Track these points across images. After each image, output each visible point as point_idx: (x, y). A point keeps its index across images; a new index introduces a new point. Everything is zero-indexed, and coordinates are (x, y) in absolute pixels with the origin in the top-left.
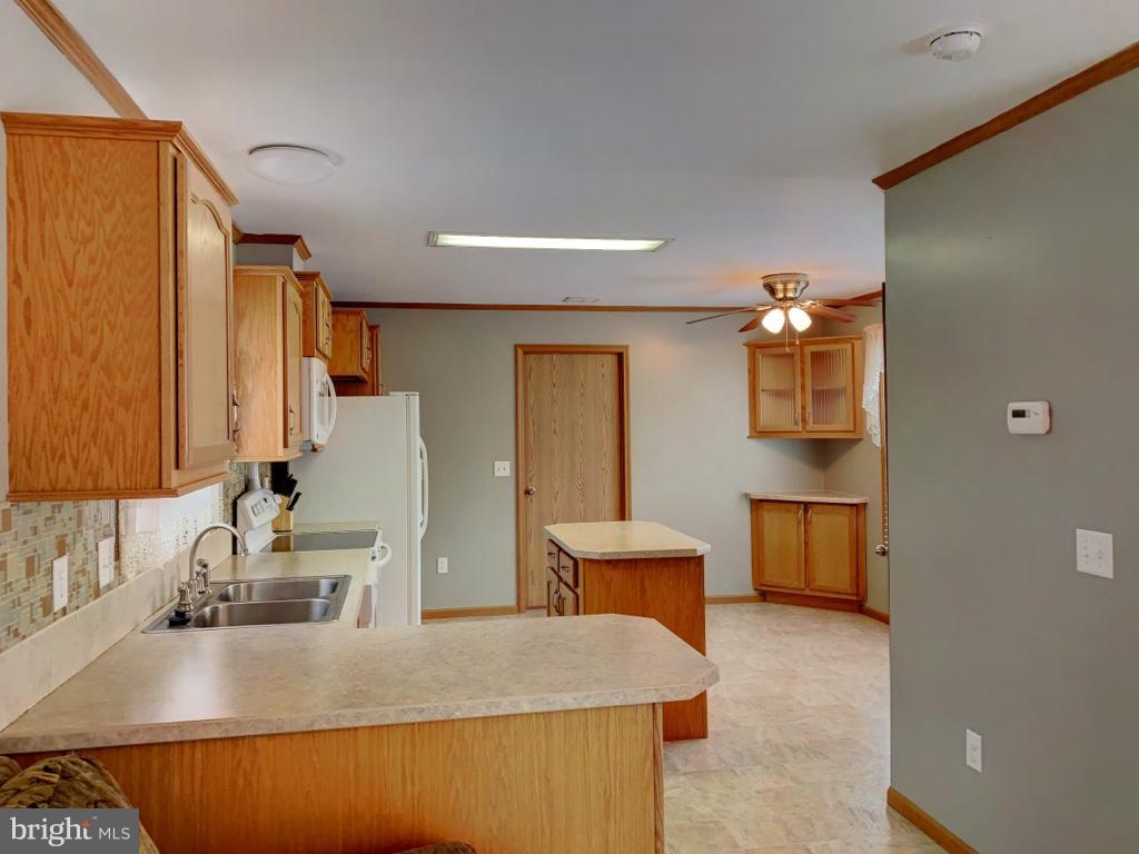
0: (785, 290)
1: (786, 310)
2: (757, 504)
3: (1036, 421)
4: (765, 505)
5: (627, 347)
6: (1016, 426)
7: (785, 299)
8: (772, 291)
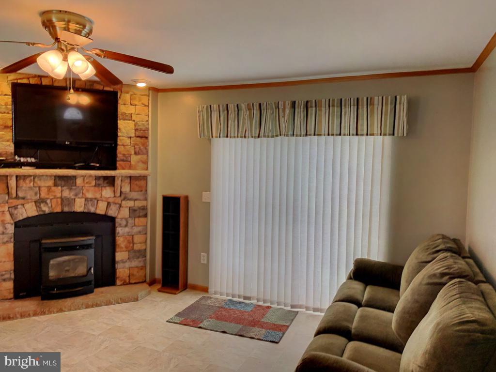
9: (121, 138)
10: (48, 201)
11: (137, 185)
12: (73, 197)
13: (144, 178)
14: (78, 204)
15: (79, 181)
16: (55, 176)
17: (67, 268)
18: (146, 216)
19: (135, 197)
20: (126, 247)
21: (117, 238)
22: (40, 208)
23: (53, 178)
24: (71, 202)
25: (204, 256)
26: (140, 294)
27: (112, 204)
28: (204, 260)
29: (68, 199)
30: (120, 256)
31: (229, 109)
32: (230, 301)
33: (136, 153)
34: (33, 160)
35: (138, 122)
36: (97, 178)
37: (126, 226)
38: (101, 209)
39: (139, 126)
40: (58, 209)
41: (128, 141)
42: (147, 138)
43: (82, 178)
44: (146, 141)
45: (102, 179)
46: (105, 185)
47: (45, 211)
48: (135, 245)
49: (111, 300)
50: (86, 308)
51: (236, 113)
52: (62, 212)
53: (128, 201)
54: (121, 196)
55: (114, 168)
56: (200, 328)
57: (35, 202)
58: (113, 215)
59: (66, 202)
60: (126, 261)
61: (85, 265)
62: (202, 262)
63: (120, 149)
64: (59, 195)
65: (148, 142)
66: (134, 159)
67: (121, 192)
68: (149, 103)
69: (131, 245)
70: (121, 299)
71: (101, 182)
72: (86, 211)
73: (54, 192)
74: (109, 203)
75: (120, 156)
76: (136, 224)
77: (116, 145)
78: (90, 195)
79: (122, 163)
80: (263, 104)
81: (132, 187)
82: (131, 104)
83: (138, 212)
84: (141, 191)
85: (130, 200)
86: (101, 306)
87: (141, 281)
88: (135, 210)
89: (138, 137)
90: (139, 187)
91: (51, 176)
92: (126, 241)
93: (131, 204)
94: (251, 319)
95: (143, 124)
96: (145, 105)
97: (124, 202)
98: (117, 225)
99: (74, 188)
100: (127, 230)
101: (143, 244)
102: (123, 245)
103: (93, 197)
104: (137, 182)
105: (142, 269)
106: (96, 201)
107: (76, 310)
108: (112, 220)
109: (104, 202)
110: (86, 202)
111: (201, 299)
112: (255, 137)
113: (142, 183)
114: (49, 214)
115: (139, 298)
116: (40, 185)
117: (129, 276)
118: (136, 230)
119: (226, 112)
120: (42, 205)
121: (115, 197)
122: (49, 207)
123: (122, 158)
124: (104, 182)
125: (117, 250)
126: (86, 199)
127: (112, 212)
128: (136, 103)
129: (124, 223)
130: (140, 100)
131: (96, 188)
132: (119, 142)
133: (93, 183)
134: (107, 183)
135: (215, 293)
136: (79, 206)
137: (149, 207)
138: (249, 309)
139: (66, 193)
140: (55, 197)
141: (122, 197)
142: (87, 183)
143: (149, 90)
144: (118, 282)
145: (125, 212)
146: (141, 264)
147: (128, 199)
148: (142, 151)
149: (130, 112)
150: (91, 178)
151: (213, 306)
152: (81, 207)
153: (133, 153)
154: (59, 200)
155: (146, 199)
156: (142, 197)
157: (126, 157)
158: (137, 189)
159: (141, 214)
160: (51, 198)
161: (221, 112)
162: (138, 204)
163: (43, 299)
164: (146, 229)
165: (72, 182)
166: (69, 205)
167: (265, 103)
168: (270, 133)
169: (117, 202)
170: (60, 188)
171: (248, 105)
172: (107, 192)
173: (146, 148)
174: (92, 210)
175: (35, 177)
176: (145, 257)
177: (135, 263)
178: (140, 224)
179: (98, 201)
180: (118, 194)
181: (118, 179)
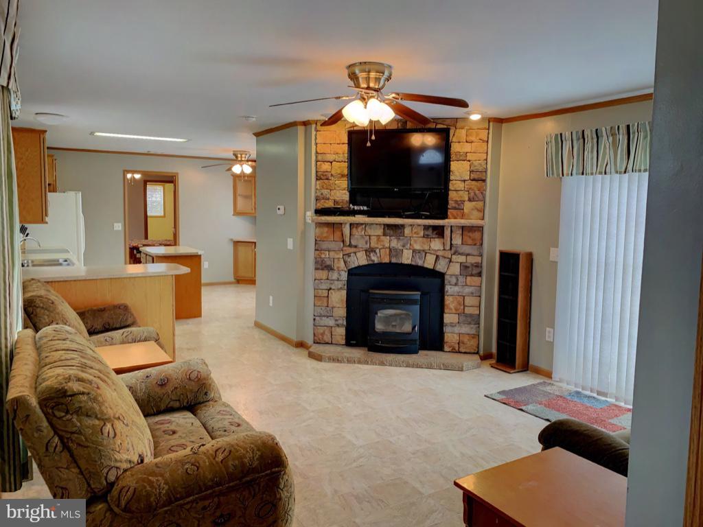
0: (241, 157)
1: (242, 165)
2: (236, 243)
3: (281, 212)
4: (239, 244)
5: (177, 174)
6: (279, 212)
7: (241, 161)
8: (237, 157)
9: (454, 182)
10: (377, 251)
11: (470, 237)
12: (401, 248)
13: (480, 229)
14: (406, 255)
15: (407, 231)
16: (384, 225)
17: (394, 324)
18: (480, 274)
19: (467, 252)
20: (456, 310)
21: (446, 297)
22: (370, 257)
23: (383, 227)
24: (399, 253)
25: (549, 332)
26: (465, 364)
27: (441, 258)
28: (549, 337)
29: (396, 250)
30: (448, 318)
31: (586, 136)
32: (578, 393)
33: (470, 200)
34: (365, 208)
35: (474, 162)
36: (426, 228)
37: (456, 284)
38: (429, 263)
39: (475, 166)
40: (386, 260)
41: (461, 185)
42: (484, 181)
43: (410, 228)
44: (483, 184)
45: (430, 230)
46: (434, 236)
47: (373, 261)
48: (466, 308)
49: (433, 364)
50: (407, 366)
51: (595, 140)
52: (390, 263)
53: (459, 256)
54: (451, 249)
55: (445, 216)
56: (522, 410)
57: (366, 251)
58: (442, 271)
59: (393, 253)
60: (456, 326)
61: (411, 322)
62: (547, 339)
63: (452, 195)
64: (387, 245)
65: (486, 185)
66: (468, 206)
67: (451, 244)
68: (488, 137)
69: (462, 307)
70: (443, 365)
71: (430, 232)
72: (413, 263)
73: (383, 241)
74: (437, 257)
75: (451, 204)
76: (468, 283)
77: (447, 189)
78: (417, 247)
79: (454, 212)
80: (633, 125)
81: (464, 240)
82: (467, 142)
83: (470, 269)
84: (475, 245)
85: (461, 254)
86: (422, 368)
87: (473, 351)
88: (466, 267)
89: (474, 180)
90: (473, 240)
91: (380, 224)
92: (455, 302)
93: (462, 259)
94: (595, 416)
95: (480, 164)
96: (484, 141)
97: (454, 257)
98: (446, 282)
99: (401, 238)
100: (456, 289)
101: (475, 308)
102: (452, 306)
103: (422, 249)
104: (470, 234)
105: (473, 338)
106: (424, 254)
107: (396, 366)
108: (441, 276)
109: (433, 256)
110: (414, 254)
111: (540, 384)
112: (620, 173)
113: (477, 235)
114: (378, 264)
115: (464, 368)
116: (370, 234)
117: (459, 343)
118: (467, 290)
119: (581, 140)
120: (372, 255)
121: (444, 250)
122: (378, 257)
123: (454, 205)
124: (433, 232)
125: (446, 311)
126: (414, 251)
127: (441, 267)
128: (472, 138)
129: (454, 280)
130: (477, 135)
131: (424, 239)
132: (451, 187)
133: (422, 234)
134: (436, 234)
135: (561, 381)
136: (406, 258)
137: (484, 264)
138: (599, 406)
139: (395, 243)
140: (384, 248)
141: (453, 251)
142: (415, 233)
143: (489, 122)
144: (446, 348)
145: (455, 269)
146: (473, 332)
147: (459, 254)
148: (477, 197)
149: (466, 150)
150: (419, 228)
151: (550, 393)
152: (408, 259)
153: (467, 199)
154: (388, 250)
155: (481, 255)
156: (475, 253)
157: (459, 205)
158: (470, 242)
159: (474, 272)
160: (380, 247)
161: (575, 142)
162: (471, 260)
163: (369, 350)
164: (480, 291)
165: (400, 231)
166: (396, 256)
167: (636, 124)
168: (642, 166)
169: (446, 256)
170: (388, 237)
171: (611, 128)
172: (436, 244)
173: (482, 193)
174: (420, 263)
175: (366, 224)
176: (479, 324)
177: (465, 329)
178: (474, 284)
179: (426, 253)
180: (448, 247)
181: (447, 229)
